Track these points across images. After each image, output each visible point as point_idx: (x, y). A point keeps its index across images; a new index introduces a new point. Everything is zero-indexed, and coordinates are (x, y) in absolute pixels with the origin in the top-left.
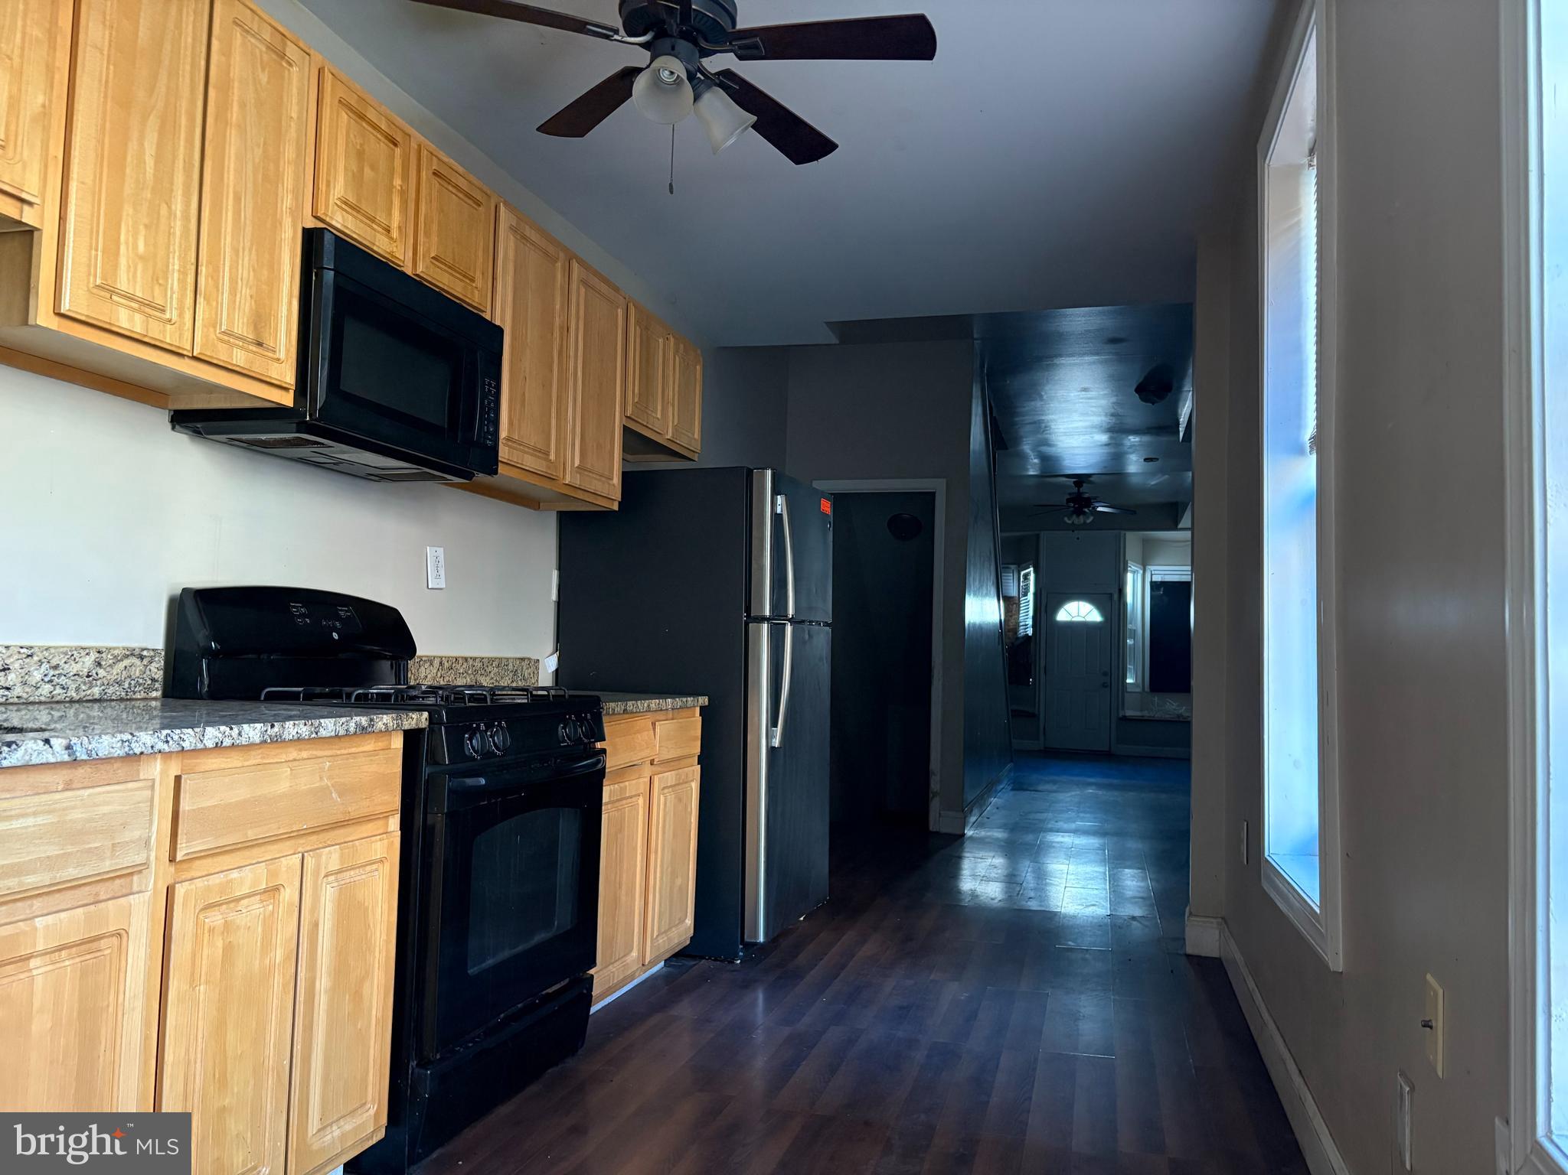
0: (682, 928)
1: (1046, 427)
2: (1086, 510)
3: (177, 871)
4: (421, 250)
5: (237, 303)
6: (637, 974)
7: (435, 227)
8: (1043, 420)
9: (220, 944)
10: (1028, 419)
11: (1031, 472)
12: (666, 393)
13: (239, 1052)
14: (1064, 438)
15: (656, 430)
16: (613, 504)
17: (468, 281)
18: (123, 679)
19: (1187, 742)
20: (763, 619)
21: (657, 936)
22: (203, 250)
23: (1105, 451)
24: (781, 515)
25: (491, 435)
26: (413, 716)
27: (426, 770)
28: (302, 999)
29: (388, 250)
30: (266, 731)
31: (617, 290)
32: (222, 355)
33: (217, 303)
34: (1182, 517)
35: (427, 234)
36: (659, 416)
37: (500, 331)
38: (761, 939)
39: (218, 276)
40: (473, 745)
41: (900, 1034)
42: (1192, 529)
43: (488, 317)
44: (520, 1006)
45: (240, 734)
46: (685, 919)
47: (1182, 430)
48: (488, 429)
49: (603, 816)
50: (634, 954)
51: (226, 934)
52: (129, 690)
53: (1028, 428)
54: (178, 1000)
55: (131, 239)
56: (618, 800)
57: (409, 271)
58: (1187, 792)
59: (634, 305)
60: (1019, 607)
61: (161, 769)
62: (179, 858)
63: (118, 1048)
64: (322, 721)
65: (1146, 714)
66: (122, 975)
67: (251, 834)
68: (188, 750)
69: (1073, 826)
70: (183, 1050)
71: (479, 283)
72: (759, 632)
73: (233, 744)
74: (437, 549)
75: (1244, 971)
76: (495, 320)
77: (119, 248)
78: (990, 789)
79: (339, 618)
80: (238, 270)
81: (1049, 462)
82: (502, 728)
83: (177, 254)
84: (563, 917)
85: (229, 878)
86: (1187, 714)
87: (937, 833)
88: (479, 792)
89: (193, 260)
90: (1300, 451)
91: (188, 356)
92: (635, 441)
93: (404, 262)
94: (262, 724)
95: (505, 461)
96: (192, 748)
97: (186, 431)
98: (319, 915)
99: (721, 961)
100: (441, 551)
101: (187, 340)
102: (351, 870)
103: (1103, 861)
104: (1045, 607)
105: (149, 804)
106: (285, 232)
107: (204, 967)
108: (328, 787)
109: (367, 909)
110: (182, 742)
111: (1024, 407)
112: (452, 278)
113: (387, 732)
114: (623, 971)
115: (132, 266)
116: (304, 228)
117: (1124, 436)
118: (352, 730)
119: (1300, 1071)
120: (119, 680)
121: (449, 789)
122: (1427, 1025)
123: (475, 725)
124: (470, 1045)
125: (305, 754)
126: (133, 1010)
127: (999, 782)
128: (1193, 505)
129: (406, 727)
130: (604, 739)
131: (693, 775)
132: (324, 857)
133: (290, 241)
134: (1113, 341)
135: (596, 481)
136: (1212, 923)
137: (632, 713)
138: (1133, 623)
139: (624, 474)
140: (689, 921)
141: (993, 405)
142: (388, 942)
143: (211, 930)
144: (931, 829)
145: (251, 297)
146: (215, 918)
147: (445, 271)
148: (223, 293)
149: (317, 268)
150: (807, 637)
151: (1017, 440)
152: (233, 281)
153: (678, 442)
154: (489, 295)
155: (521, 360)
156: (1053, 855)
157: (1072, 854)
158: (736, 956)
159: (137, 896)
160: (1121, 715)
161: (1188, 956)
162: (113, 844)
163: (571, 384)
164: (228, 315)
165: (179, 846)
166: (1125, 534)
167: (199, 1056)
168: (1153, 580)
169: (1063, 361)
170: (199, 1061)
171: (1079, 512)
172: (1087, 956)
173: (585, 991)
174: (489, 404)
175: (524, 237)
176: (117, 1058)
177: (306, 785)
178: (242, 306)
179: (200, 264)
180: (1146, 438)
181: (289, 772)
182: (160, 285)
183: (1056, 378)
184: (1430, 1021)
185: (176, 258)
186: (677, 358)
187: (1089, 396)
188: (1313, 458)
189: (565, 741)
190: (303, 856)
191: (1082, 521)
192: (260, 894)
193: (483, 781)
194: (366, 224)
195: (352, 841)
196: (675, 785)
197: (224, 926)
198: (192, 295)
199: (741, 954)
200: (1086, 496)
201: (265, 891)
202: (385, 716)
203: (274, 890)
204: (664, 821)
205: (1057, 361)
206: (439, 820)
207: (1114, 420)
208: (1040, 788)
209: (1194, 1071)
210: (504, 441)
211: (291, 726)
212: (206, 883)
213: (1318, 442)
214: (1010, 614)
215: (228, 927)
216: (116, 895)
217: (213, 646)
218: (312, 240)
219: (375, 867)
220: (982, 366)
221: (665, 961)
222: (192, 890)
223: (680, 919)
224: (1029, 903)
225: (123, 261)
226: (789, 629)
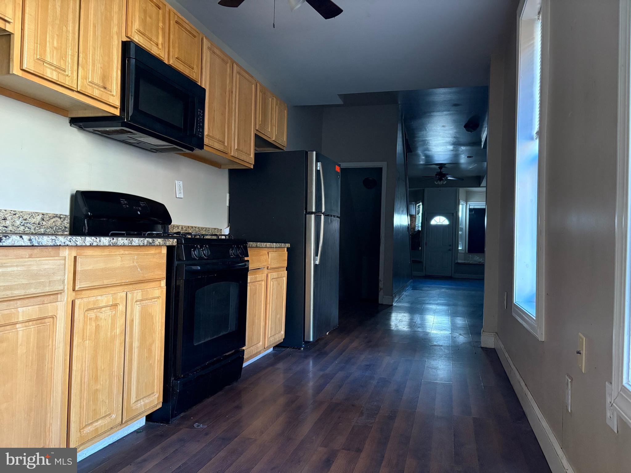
0: (280, 335)
1: (428, 143)
2: (444, 179)
3: (76, 295)
4: (171, 54)
5: (95, 70)
6: (262, 352)
7: (177, 45)
8: (427, 140)
9: (94, 325)
10: (421, 139)
11: (421, 163)
12: (272, 121)
13: (103, 368)
14: (434, 147)
15: (269, 136)
16: (251, 166)
17: (191, 69)
18: (53, 226)
19: (483, 273)
20: (312, 213)
21: (270, 337)
22: (80, 47)
23: (452, 153)
24: (319, 170)
25: (201, 133)
26: (171, 240)
27: (176, 263)
28: (128, 349)
29: (157, 53)
30: (111, 241)
31: (252, 77)
32: (89, 91)
33: (87, 69)
34: (482, 181)
35: (174, 47)
36: (270, 130)
37: (204, 90)
38: (311, 340)
39: (87, 58)
40: (195, 253)
41: (367, 374)
42: (486, 187)
43: (199, 84)
44: (215, 359)
45: (100, 241)
46: (281, 332)
47: (483, 144)
48: (200, 130)
49: (248, 287)
50: (261, 343)
51: (96, 321)
52: (56, 231)
53: (420, 143)
54: (78, 345)
55: (51, 40)
56: (254, 282)
57: (166, 62)
58: (482, 290)
59: (259, 83)
60: (416, 219)
61: (68, 253)
62: (76, 289)
63: (53, 363)
64: (133, 239)
65: (466, 262)
66: (54, 334)
67: (106, 282)
68: (79, 246)
69: (436, 302)
70: (80, 365)
71: (195, 70)
72: (310, 218)
73: (97, 245)
74: (180, 182)
75: (504, 351)
76: (202, 86)
77: (46, 44)
78: (403, 289)
79: (140, 206)
80: (95, 57)
81: (428, 158)
82: (207, 248)
83: (70, 48)
84: (232, 326)
85: (97, 299)
86: (483, 262)
87: (382, 304)
88: (197, 272)
89: (77, 51)
90: (532, 139)
91: (76, 91)
92: (260, 141)
93: (164, 58)
94: (109, 238)
95: (207, 144)
96: (81, 245)
97: (76, 127)
98: (133, 317)
99: (295, 349)
100: (181, 183)
101: (75, 84)
102: (146, 300)
103: (448, 315)
104: (426, 218)
105: (64, 266)
106: (114, 42)
107: (88, 334)
108: (136, 266)
109: (153, 316)
110: (76, 242)
111: (419, 134)
112: (185, 67)
113: (160, 246)
114: (256, 350)
115: (52, 51)
116: (122, 41)
117: (459, 147)
118: (146, 243)
119: (526, 385)
120: (51, 226)
121: (185, 270)
122: (579, 353)
123: (195, 246)
124: (195, 373)
125: (127, 252)
126: (59, 347)
127: (407, 286)
128: (487, 176)
129: (168, 244)
130: (248, 256)
131: (284, 275)
132: (135, 294)
133: (117, 46)
134: (455, 105)
135: (244, 156)
136: (491, 334)
137: (259, 247)
138: (462, 225)
139: (255, 154)
140: (283, 332)
141: (406, 133)
142: (161, 330)
143: (90, 319)
144: (379, 303)
145: (101, 68)
146: (92, 314)
147: (181, 64)
148: (89, 65)
149: (128, 58)
150: (330, 221)
151: (415, 148)
152: (93, 61)
153: (277, 142)
154: (200, 75)
155: (213, 103)
156: (428, 312)
157: (435, 312)
158: (301, 347)
159: (59, 303)
160: (456, 262)
161: (482, 348)
162: (49, 281)
163: (233, 114)
164: (92, 75)
165: (76, 284)
166: (459, 189)
167: (86, 368)
168: (470, 208)
169: (435, 114)
170: (86, 370)
171: (440, 179)
172: (442, 348)
173: (241, 356)
174: (200, 119)
175: (214, 53)
176: (53, 366)
177: (127, 265)
178: (97, 71)
179: (79, 53)
180: (468, 148)
181: (120, 259)
182: (63, 60)
183: (432, 121)
184: (580, 351)
185: (70, 50)
186: (277, 107)
187: (445, 129)
188: (537, 142)
189: (232, 256)
190: (127, 293)
191: (442, 183)
192: (110, 306)
193: (199, 268)
194: (148, 41)
195: (146, 289)
196: (277, 278)
197: (95, 318)
198: (77, 66)
199: (303, 346)
200: (444, 173)
201: (112, 306)
202: (159, 239)
203: (115, 305)
204: (273, 291)
205: (432, 114)
206: (181, 283)
207: (455, 140)
208: (423, 289)
209: (483, 387)
210: (206, 136)
211: (120, 240)
212: (88, 300)
213: (539, 133)
214: (412, 222)
215: (97, 318)
216: (52, 302)
217: (89, 214)
218: (126, 46)
219: (156, 300)
220: (402, 116)
221: (274, 348)
222: (82, 302)
223: (279, 331)
224: (418, 329)
225: (48, 50)
226: (323, 217)
